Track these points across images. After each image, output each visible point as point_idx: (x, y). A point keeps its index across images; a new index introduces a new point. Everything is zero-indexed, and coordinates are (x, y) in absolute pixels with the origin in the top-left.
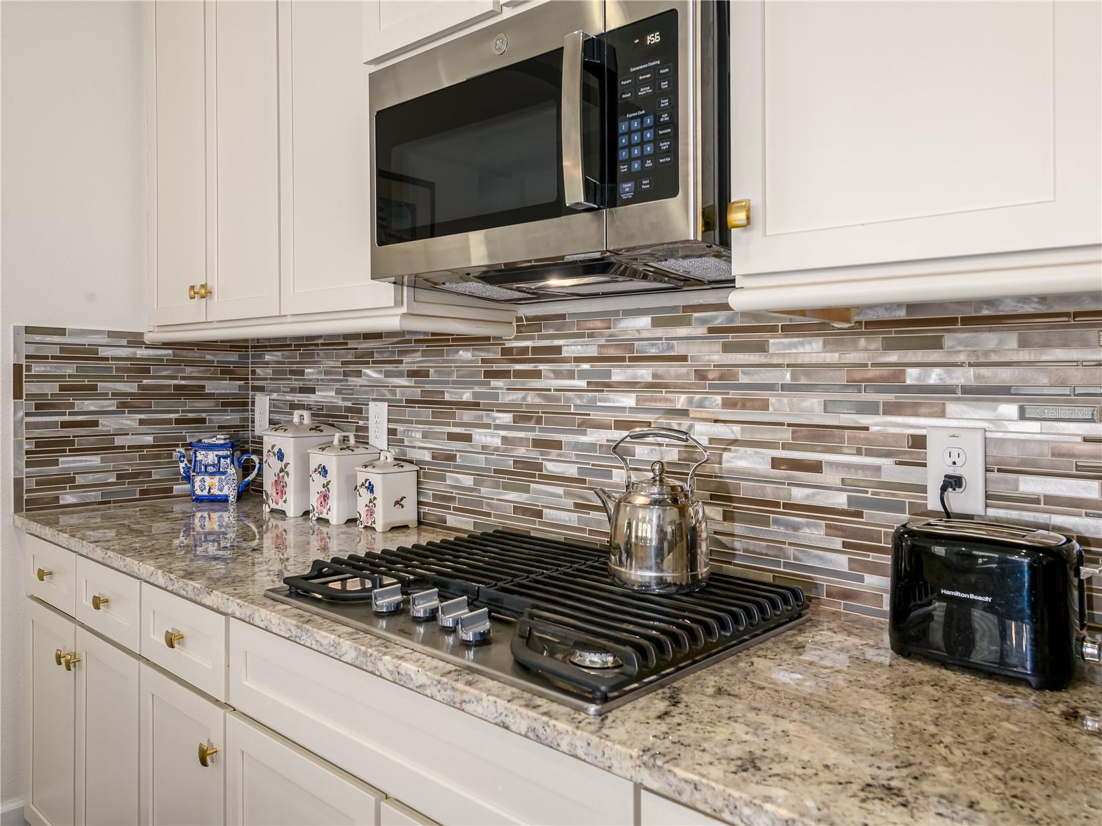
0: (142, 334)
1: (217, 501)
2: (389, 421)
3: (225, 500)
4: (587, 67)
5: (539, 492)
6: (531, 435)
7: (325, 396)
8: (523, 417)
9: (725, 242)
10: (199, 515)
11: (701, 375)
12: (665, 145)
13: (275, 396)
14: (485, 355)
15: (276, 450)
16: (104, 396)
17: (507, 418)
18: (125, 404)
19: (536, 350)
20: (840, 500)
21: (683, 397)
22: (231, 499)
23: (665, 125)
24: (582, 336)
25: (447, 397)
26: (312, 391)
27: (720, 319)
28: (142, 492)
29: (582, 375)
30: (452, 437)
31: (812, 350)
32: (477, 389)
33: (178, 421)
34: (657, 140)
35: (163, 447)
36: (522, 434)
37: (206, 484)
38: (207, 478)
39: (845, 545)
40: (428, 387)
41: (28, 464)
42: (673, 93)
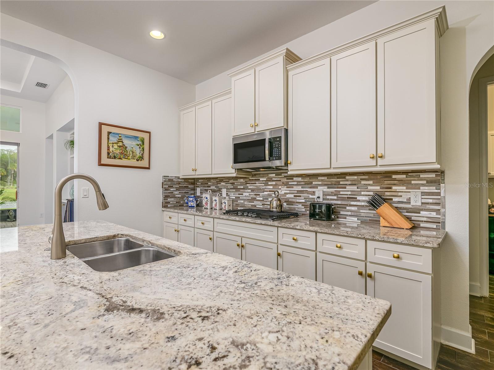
0: (179, 177)
1: (192, 207)
2: (226, 192)
3: (194, 207)
4: (269, 142)
5: (255, 203)
6: (254, 193)
7: (213, 187)
8: (253, 190)
9: (287, 165)
10: (189, 209)
11: (283, 183)
12: (280, 153)
13: (201, 188)
14: (246, 180)
15: (206, 197)
16: (174, 188)
17: (250, 191)
18: (177, 189)
19: (255, 179)
20: (303, 201)
21: (280, 187)
22: (195, 207)
23: (280, 151)
24: (263, 177)
25: (238, 187)
26: (210, 187)
27: (286, 175)
28: (179, 205)
29: (263, 183)
30: (239, 194)
31: (300, 179)
32: (244, 186)
33: (185, 193)
34: (279, 152)
35: (182, 197)
36: (252, 193)
37: (190, 204)
38: (191, 203)
39: (304, 207)
40: (234, 186)
41: (164, 200)
42: (281, 147)
